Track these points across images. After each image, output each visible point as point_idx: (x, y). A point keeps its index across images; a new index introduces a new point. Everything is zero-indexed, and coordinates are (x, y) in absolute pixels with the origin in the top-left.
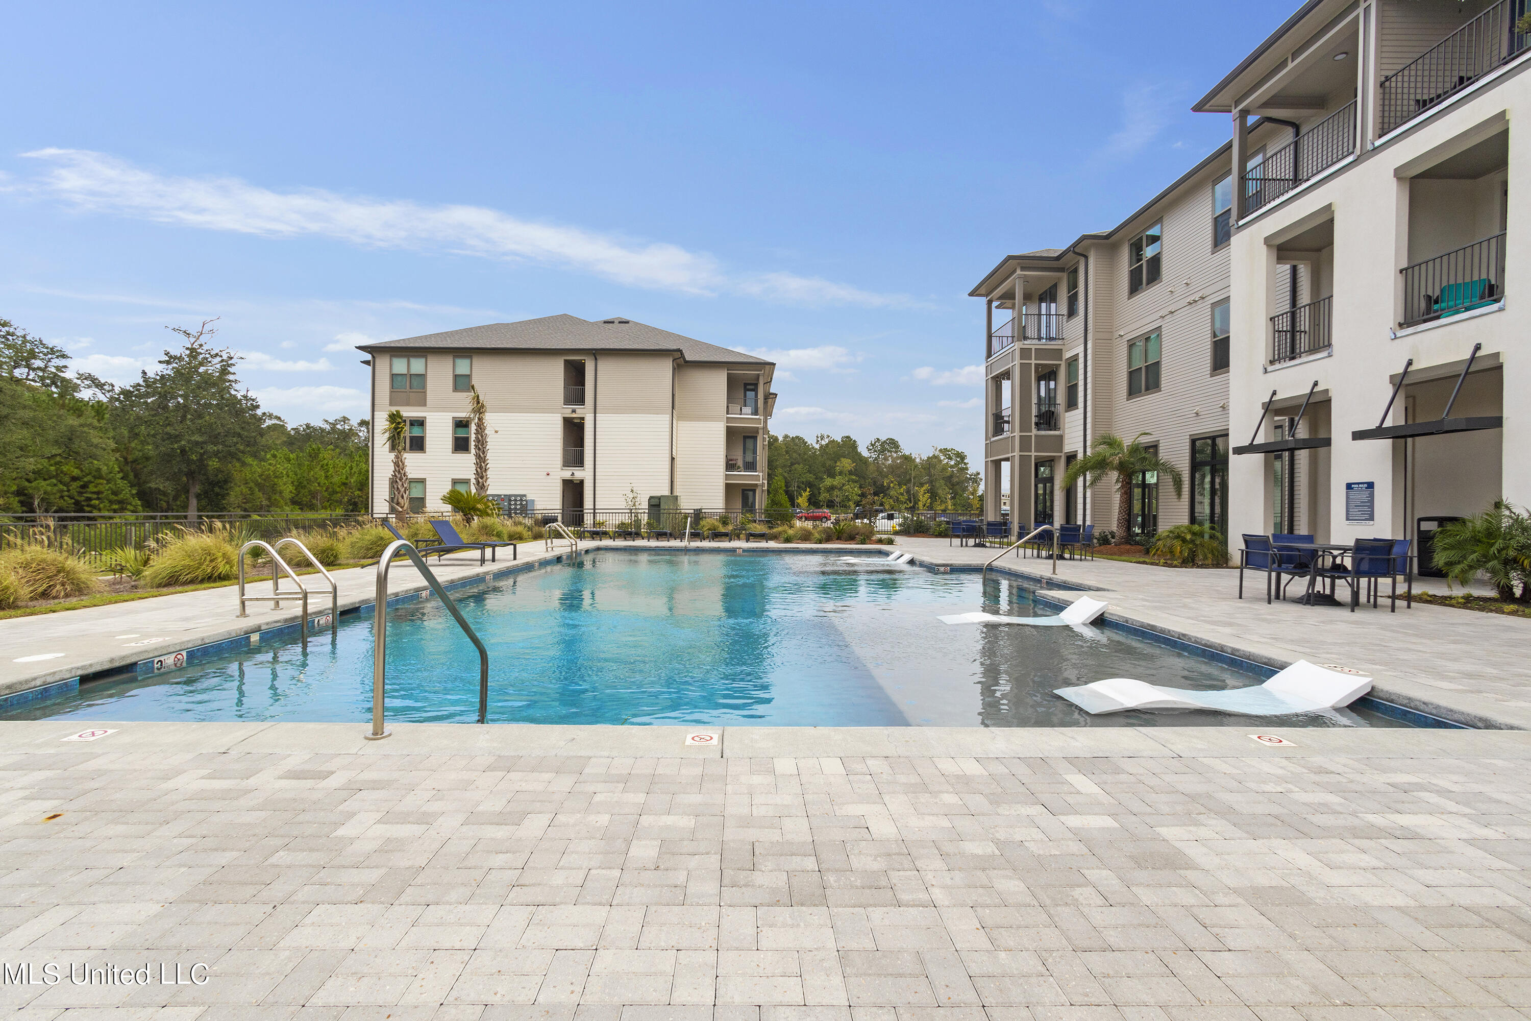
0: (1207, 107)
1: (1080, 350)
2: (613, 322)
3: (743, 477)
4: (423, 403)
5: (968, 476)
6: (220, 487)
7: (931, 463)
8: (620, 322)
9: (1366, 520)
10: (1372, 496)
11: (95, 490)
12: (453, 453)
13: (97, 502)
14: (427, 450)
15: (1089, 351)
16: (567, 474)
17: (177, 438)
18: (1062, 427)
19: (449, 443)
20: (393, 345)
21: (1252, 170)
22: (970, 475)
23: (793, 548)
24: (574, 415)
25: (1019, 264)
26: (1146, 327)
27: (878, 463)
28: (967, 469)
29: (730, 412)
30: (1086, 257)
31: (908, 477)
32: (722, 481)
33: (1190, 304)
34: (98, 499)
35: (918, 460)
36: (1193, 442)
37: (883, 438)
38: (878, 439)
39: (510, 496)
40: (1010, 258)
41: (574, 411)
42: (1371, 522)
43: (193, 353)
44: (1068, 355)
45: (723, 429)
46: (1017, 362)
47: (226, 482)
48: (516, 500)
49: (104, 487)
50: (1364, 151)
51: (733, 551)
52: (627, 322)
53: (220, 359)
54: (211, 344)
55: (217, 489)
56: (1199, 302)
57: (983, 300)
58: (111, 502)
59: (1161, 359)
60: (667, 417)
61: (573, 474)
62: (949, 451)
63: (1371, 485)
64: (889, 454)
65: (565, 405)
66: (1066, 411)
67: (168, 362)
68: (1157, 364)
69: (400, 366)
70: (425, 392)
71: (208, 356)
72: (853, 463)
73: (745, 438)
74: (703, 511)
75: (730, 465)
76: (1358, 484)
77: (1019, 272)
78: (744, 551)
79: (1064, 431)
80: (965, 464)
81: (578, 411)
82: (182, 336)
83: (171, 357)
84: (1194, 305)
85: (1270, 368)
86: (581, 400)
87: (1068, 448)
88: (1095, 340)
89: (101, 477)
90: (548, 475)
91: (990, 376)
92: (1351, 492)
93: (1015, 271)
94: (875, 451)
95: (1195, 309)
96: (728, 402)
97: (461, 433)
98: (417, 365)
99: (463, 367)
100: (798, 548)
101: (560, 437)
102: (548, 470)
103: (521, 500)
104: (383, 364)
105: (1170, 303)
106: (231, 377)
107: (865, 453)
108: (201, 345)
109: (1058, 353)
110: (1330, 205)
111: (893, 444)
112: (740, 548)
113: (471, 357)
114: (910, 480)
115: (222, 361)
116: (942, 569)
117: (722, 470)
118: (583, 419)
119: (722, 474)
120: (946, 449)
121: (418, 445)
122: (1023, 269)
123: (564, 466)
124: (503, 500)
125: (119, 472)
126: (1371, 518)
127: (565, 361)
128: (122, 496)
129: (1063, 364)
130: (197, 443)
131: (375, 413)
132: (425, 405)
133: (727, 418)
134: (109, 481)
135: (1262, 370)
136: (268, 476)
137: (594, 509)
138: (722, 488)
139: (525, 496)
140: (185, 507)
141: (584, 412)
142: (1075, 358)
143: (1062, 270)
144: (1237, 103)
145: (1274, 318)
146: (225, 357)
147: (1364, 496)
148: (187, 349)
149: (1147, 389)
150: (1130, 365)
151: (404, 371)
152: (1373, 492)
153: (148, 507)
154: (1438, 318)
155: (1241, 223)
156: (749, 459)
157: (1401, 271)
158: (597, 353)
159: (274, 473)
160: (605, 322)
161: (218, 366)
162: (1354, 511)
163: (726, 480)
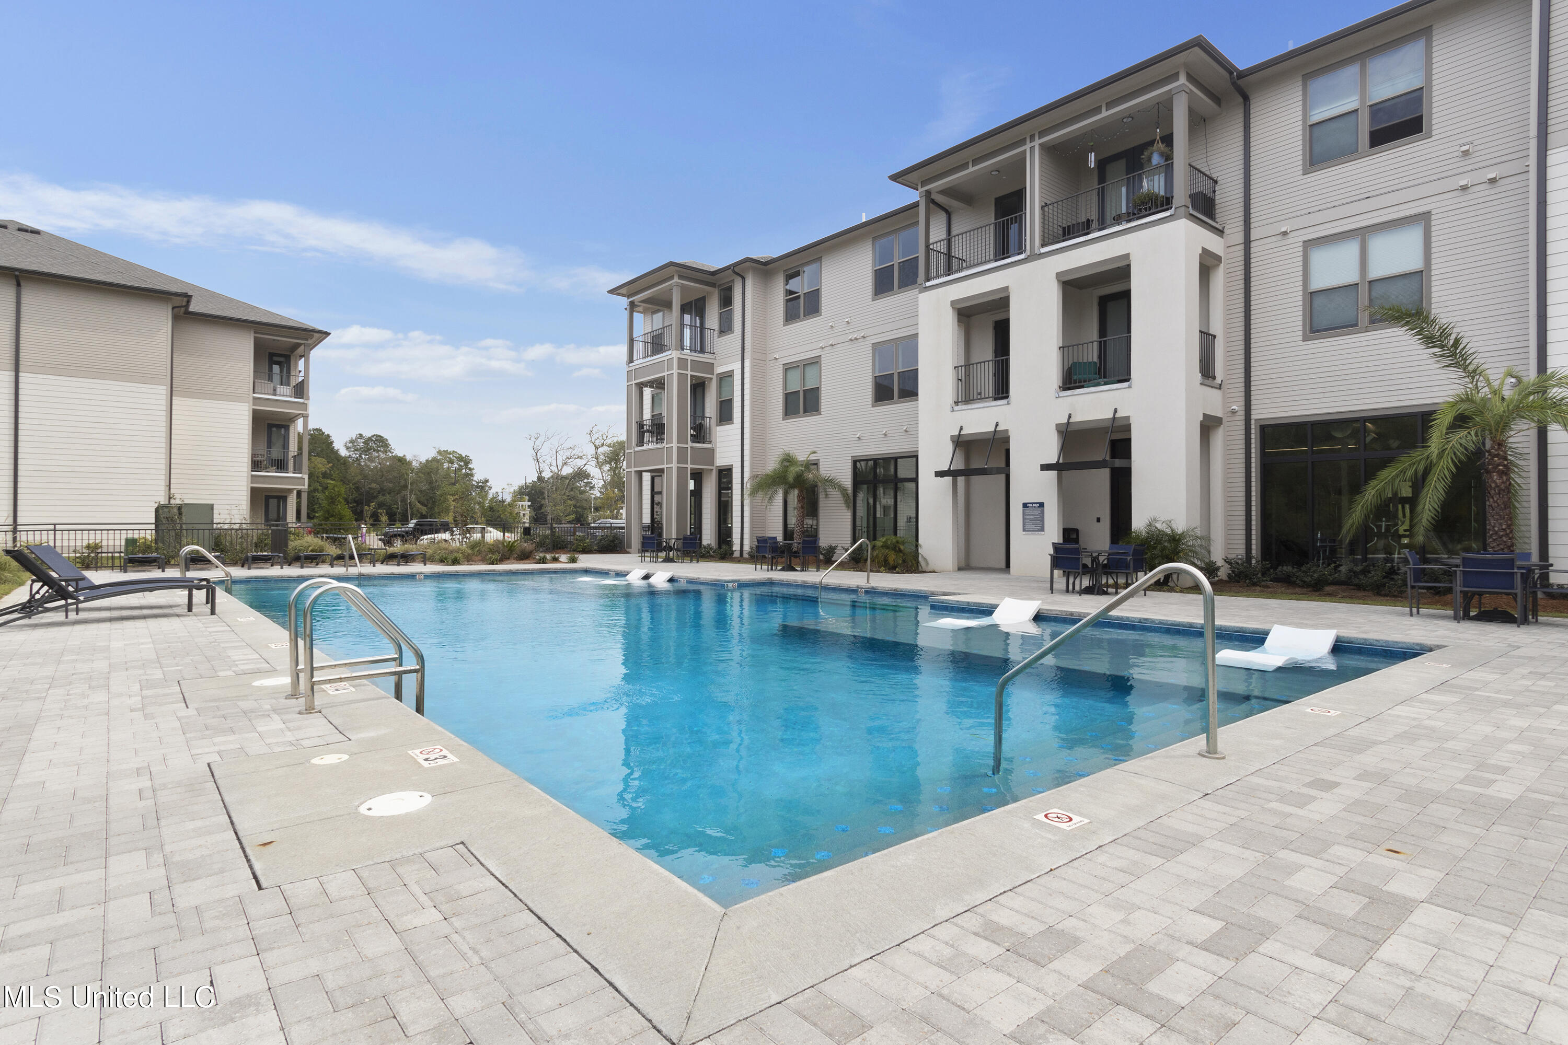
0: (900, 180)
1: (736, 367)
3: (273, 479)
5: (474, 483)
7: (430, 468)
9: (1038, 531)
10: (1043, 513)
15: (747, 370)
18: (713, 440)
21: (933, 244)
22: (478, 483)
23: (489, 571)
25: (677, 271)
26: (802, 354)
27: (359, 464)
28: (472, 475)
29: (256, 391)
30: (743, 278)
31: (403, 482)
32: (245, 483)
33: (851, 340)
35: (414, 463)
36: (855, 462)
37: (368, 434)
38: (361, 435)
40: (672, 264)
42: (1043, 533)
44: (719, 370)
45: (247, 413)
46: (675, 371)
50: (1032, 254)
56: (860, 340)
57: (624, 302)
59: (821, 385)
60: (163, 390)
62: (450, 454)
63: (1041, 505)
64: (375, 454)
66: (717, 425)
68: (816, 391)
72: (329, 462)
73: (270, 426)
75: (256, 465)
76: (1032, 503)
77: (676, 279)
79: (716, 445)
80: (470, 469)
84: (855, 342)
85: (956, 408)
87: (721, 460)
88: (753, 360)
91: (634, 382)
92: (1027, 510)
93: (672, 278)
94: (356, 450)
95: (855, 345)
96: (255, 377)
100: (494, 570)
105: (831, 336)
107: (343, 452)
109: (710, 367)
110: (1007, 287)
111: (381, 442)
114: (405, 487)
117: (245, 469)
119: (246, 474)
120: (446, 452)
122: (680, 277)
126: (1042, 530)
129: (714, 377)
133: (254, 398)
135: (949, 409)
138: (245, 493)
142: (730, 374)
143: (713, 285)
144: (924, 183)
145: (958, 367)
147: (1037, 513)
149: (805, 411)
150: (785, 387)
152: (1043, 510)
154: (1082, 387)
155: (928, 284)
156: (276, 453)
157: (1060, 348)
162: (1028, 524)
163: (252, 483)
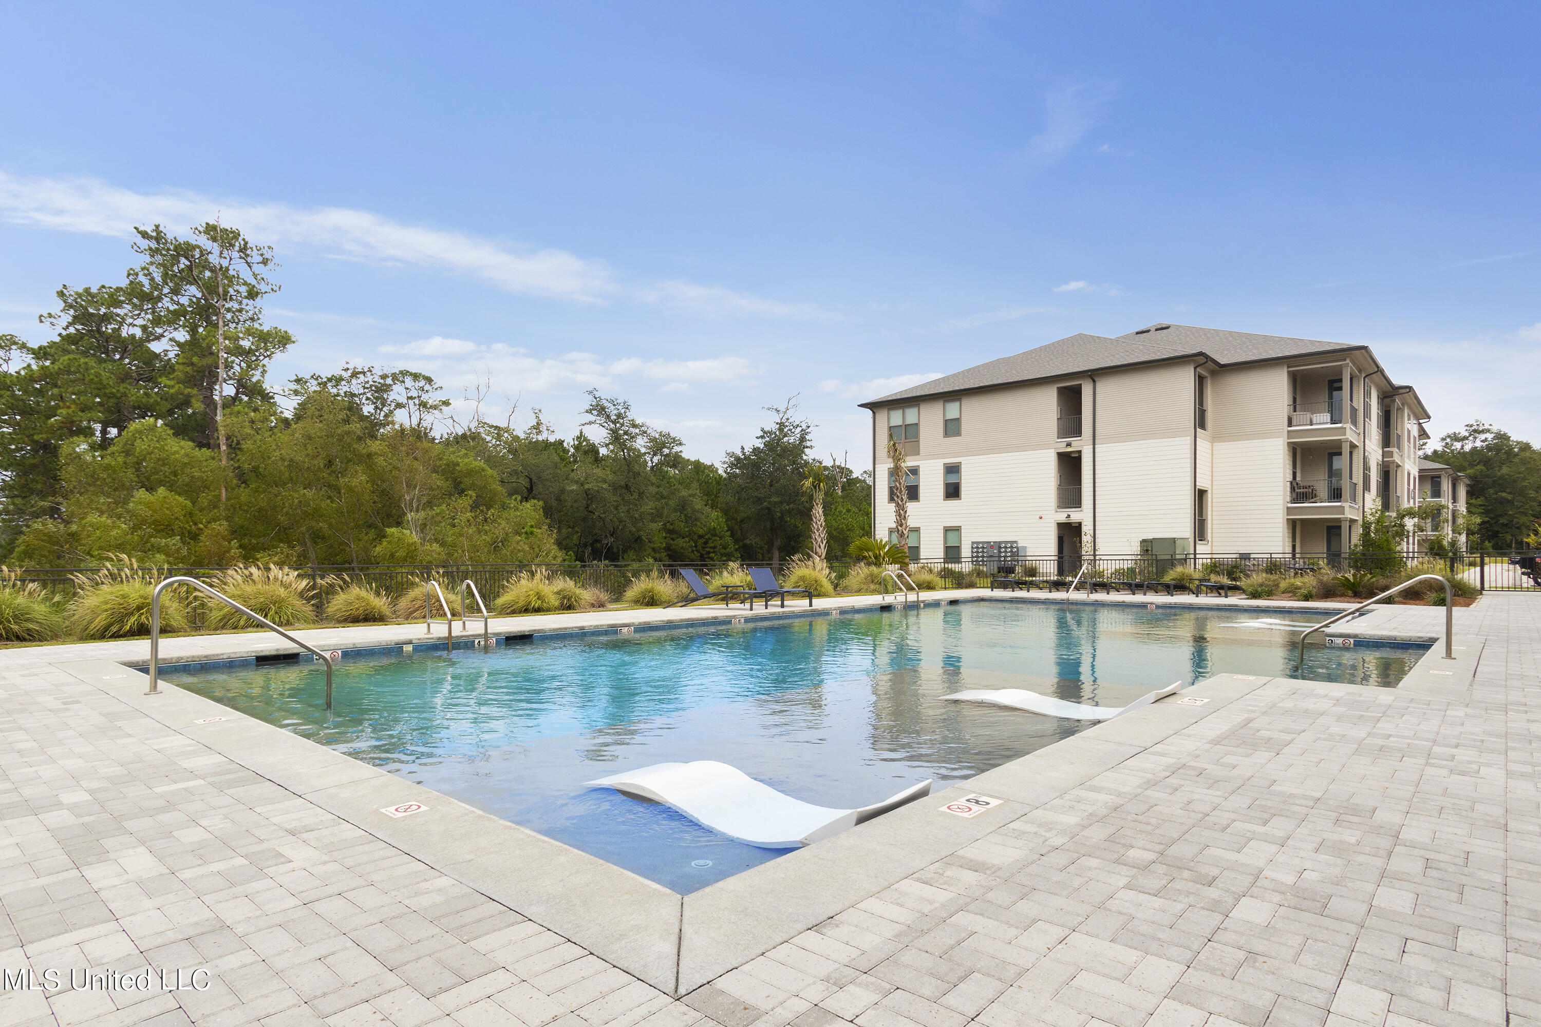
2: (1148, 331)
3: (1314, 509)
4: (916, 452)
6: (795, 541)
8: (1157, 330)
11: (712, 545)
12: (944, 500)
13: (713, 555)
14: (921, 499)
16: (1062, 517)
17: (759, 500)
19: (940, 490)
20: (889, 399)
24: (1069, 449)
29: (1294, 422)
32: (1281, 516)
34: (714, 552)
39: (1000, 543)
41: (1069, 445)
43: (781, 426)
45: (1283, 448)
47: (799, 536)
48: (1006, 547)
49: (718, 542)
51: (1143, 606)
52: (1167, 328)
53: (800, 429)
54: (796, 417)
55: (793, 543)
58: (722, 555)
61: (1069, 516)
65: (1058, 438)
67: (762, 437)
69: (896, 418)
70: (918, 441)
71: (792, 427)
74: (1252, 556)
75: (1296, 497)
78: (1158, 607)
81: (1073, 444)
82: (774, 412)
83: (765, 432)
86: (1077, 432)
89: (716, 535)
90: (1041, 518)
96: (1291, 411)
97: (952, 479)
98: (911, 416)
99: (953, 411)
101: (1053, 475)
102: (1041, 514)
103: (1012, 547)
104: (882, 416)
106: (808, 444)
108: (788, 419)
112: (1151, 604)
113: (960, 400)
115: (802, 430)
116: (1339, 641)
117: (1284, 502)
118: (1080, 452)
119: (1281, 507)
121: (913, 493)
123: (1059, 507)
124: (992, 547)
125: (727, 531)
127: (1058, 388)
128: (728, 550)
130: (776, 503)
131: (876, 466)
132: (919, 454)
133: (1289, 432)
134: (721, 538)
136: (842, 530)
137: (1095, 555)
138: (1282, 525)
139: (1016, 542)
140: (771, 559)
141: (1083, 444)
146: (804, 427)
148: (777, 423)
151: (900, 423)
153: (750, 559)
158: (1094, 375)
159: (847, 526)
160: (1137, 333)
161: (798, 436)
163: (1288, 515)
